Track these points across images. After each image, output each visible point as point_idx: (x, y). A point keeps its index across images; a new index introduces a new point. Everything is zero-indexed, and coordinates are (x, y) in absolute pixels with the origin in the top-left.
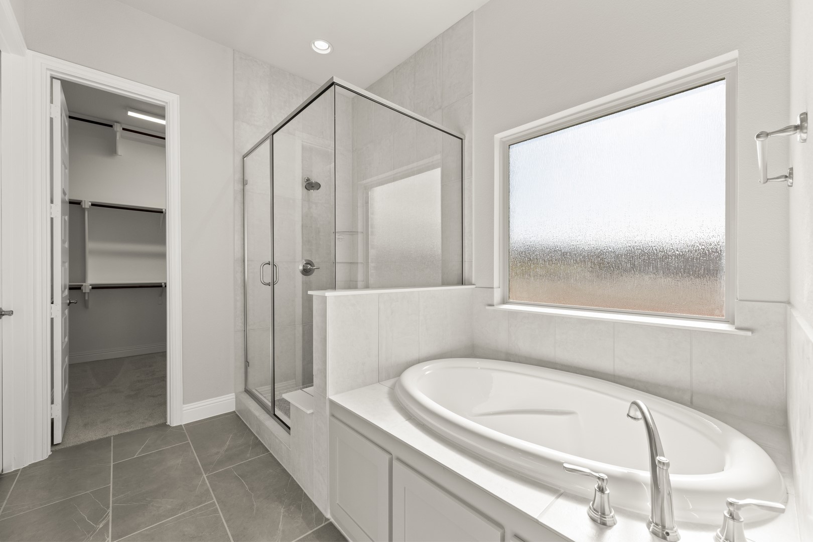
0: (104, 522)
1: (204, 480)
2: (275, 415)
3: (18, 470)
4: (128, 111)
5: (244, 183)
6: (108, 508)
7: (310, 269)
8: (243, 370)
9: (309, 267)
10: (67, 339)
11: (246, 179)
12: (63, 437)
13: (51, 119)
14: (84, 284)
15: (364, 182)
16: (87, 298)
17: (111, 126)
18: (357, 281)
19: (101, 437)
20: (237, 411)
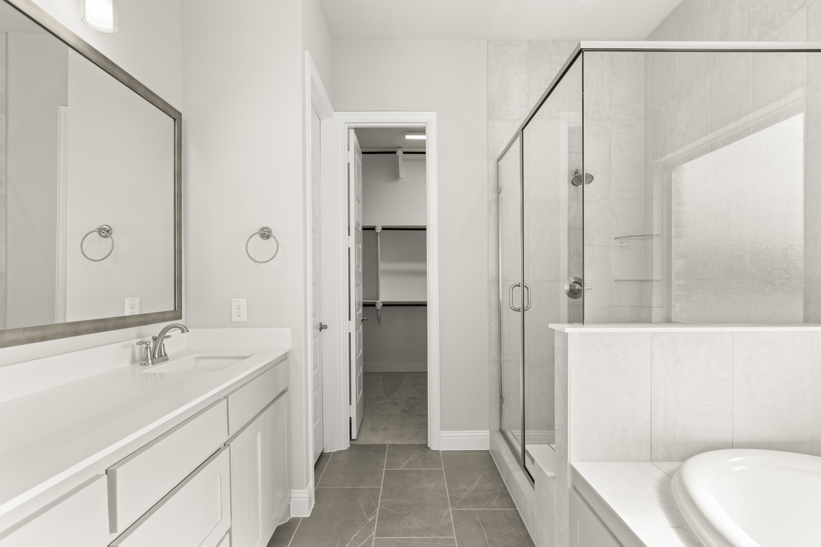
0: (373, 518)
1: (449, 514)
2: (525, 466)
3: (331, 453)
4: (405, 136)
5: (498, 191)
6: (377, 507)
7: (578, 289)
8: (498, 406)
9: (578, 286)
10: (361, 351)
11: (500, 186)
12: (358, 436)
13: (349, 164)
14: (377, 301)
15: (663, 159)
16: (379, 314)
17: (395, 153)
18: (650, 307)
19: (381, 443)
20: (491, 451)
